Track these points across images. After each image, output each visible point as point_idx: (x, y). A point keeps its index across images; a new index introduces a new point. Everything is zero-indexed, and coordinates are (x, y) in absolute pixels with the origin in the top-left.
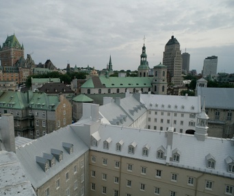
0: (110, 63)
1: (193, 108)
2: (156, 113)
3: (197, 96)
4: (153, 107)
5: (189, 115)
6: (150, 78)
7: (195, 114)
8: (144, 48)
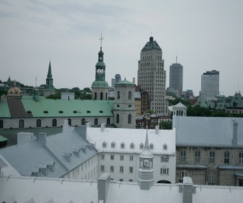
0: (50, 75)
1: (165, 147)
2: (112, 158)
3: (171, 129)
4: (109, 149)
5: (159, 158)
6: (110, 101)
7: (168, 156)
8: (101, 54)
